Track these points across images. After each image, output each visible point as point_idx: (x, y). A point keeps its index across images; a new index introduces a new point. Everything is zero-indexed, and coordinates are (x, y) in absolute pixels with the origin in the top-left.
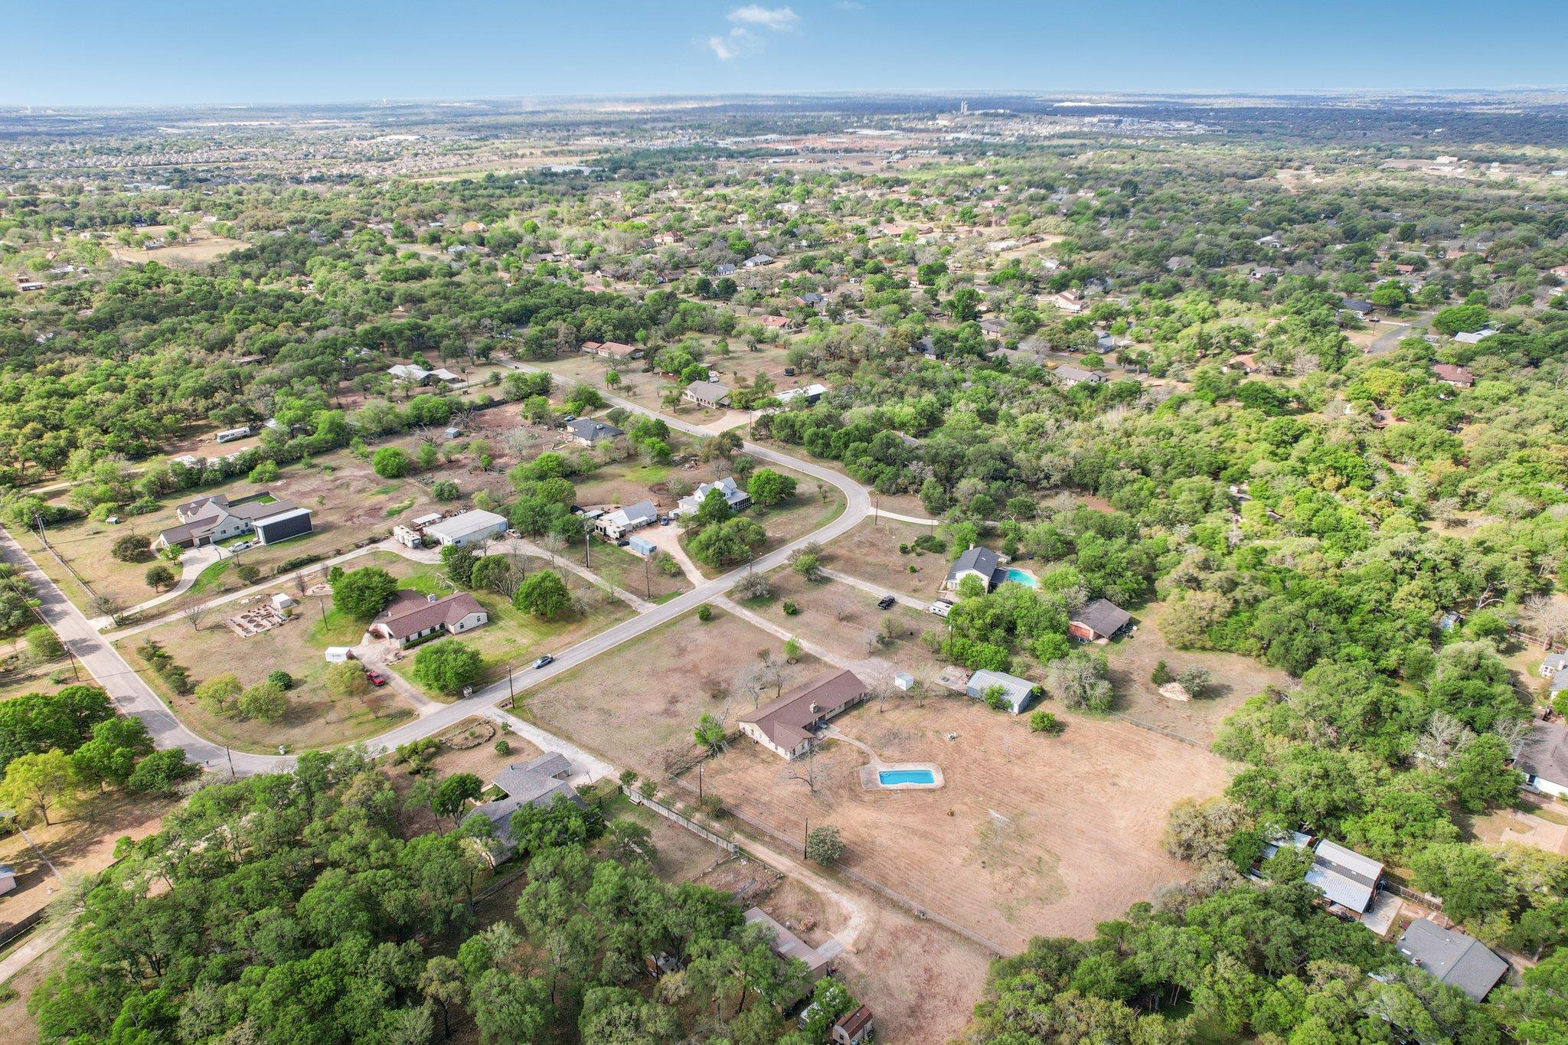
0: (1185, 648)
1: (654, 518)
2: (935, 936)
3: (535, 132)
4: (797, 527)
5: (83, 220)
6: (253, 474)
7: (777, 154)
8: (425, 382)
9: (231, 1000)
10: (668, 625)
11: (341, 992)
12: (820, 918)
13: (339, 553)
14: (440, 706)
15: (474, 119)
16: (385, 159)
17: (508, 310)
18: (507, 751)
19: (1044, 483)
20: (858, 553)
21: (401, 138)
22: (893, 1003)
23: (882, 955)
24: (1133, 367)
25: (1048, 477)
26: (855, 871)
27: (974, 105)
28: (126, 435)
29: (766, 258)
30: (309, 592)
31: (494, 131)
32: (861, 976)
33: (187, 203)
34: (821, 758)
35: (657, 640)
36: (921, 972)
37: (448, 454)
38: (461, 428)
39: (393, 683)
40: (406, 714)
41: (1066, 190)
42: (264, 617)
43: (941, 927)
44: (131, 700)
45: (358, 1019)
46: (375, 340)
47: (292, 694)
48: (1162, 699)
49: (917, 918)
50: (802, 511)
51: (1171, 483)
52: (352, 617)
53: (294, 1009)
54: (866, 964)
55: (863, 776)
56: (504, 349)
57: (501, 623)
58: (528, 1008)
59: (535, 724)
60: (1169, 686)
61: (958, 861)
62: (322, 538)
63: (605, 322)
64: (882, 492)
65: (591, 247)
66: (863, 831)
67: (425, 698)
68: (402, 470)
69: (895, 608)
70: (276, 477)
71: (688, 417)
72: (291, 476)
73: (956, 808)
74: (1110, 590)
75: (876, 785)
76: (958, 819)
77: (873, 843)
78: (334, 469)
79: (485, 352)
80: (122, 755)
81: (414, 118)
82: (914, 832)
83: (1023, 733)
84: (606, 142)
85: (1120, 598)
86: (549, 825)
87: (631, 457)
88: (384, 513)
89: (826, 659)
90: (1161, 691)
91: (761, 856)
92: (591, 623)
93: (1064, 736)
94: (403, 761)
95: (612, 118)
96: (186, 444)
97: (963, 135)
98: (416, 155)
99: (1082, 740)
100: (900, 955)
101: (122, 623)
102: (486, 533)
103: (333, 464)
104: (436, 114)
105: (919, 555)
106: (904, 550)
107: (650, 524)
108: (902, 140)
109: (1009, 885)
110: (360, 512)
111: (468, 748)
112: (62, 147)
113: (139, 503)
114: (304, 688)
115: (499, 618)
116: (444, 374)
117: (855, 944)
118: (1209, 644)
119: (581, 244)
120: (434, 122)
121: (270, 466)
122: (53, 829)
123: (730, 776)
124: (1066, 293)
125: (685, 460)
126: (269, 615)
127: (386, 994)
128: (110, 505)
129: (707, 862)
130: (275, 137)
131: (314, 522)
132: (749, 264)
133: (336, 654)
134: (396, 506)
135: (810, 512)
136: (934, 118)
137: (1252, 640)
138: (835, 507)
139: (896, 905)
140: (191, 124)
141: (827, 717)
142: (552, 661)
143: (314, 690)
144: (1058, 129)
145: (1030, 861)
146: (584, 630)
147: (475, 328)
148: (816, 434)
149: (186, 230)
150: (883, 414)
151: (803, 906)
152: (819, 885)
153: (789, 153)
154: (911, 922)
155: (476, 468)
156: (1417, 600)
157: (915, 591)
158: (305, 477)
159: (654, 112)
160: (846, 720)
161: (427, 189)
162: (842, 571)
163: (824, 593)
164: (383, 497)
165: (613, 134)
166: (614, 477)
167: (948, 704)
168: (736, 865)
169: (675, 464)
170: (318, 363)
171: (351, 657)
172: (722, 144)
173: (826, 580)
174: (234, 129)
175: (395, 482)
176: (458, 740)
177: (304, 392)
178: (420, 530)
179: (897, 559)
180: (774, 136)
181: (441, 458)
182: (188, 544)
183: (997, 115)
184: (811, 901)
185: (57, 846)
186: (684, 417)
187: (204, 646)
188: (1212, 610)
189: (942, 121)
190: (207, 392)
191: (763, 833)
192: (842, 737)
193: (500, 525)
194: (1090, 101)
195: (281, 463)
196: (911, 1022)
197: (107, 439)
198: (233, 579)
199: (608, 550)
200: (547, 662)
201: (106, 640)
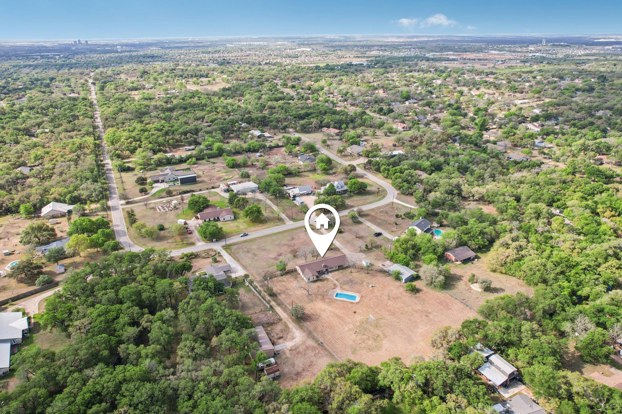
0: (494, 271)
1: (310, 192)
2: (322, 352)
3: (356, 49)
4: (361, 202)
5: (186, 75)
6: (188, 162)
7: (448, 60)
8: (259, 137)
9: (89, 311)
10: (293, 230)
11: (117, 317)
12: (285, 336)
13: (200, 190)
14: (204, 243)
15: (335, 43)
16: (297, 57)
17: (300, 114)
18: (216, 261)
19: (471, 198)
20: (379, 215)
21: (305, 49)
22: (293, 369)
23: (299, 353)
24: (546, 156)
25: (473, 196)
26: (307, 324)
27: (548, 41)
28: (156, 145)
29: (415, 101)
30: (185, 202)
31: (341, 47)
32: (287, 358)
33: (220, 71)
34: (319, 284)
35: (286, 234)
36: (309, 362)
37: (252, 162)
38: (262, 154)
39: (194, 234)
40: (193, 244)
41: (569, 79)
42: (167, 207)
43: (326, 349)
44: (118, 226)
45: (118, 327)
46: (250, 121)
47: (162, 232)
48: (470, 289)
49: (319, 344)
50: (367, 197)
51: (528, 205)
52: (193, 211)
53: (102, 318)
54: (291, 354)
55: (330, 293)
56: (292, 127)
57: (238, 220)
58: (164, 335)
59: (230, 254)
60: (475, 284)
61: (347, 329)
62: (198, 185)
63: (332, 121)
64: (402, 194)
65: (348, 93)
66: (318, 311)
67: (201, 240)
68: (235, 166)
69: (381, 237)
70: (195, 164)
71: (346, 158)
72: (201, 164)
73: (358, 311)
74: (470, 243)
75: (333, 297)
76: (356, 315)
77: (320, 316)
78: (214, 163)
79: (285, 128)
80: (102, 240)
81: (314, 42)
82: (337, 316)
83: (402, 290)
84: (381, 53)
85: (473, 247)
86: (202, 283)
87: (314, 170)
88: (222, 179)
89: (342, 250)
90: (472, 286)
91: (278, 311)
92: (268, 225)
93: (418, 295)
94: (183, 258)
95: (389, 44)
96: (175, 150)
97: (537, 54)
98: (307, 56)
99: (424, 297)
100: (305, 354)
101: (128, 203)
102: (249, 190)
103: (215, 161)
104: (323, 41)
105: (402, 219)
106: (397, 216)
107: (308, 194)
108: (508, 56)
109: (361, 342)
110: (215, 178)
111: (205, 258)
112: (193, 51)
113: (150, 167)
114: (168, 231)
115: (238, 218)
116: (267, 134)
117: (291, 347)
118: (504, 271)
119: (345, 91)
120: (320, 44)
121: (194, 159)
122: (81, 258)
123: (284, 283)
124: (535, 123)
125: (334, 173)
126: (169, 207)
127: (129, 321)
128: (142, 166)
129: (257, 309)
130: (261, 48)
131: (197, 179)
132: (407, 103)
133: (181, 221)
134: (226, 177)
135: (370, 198)
136: (528, 46)
137: (522, 273)
138: (381, 196)
139: (314, 338)
140: (237, 43)
141: (329, 270)
142: (247, 235)
143: (169, 232)
144: (587, 52)
145: (374, 335)
146: (264, 227)
147: (285, 119)
148: (385, 169)
149: (214, 80)
150: (417, 164)
151: (282, 331)
152: (292, 325)
153: (454, 60)
154: (316, 345)
155: (260, 168)
156: (614, 269)
157: (392, 232)
158: (205, 165)
159: (407, 42)
160: (336, 273)
161: (302, 69)
162: (369, 221)
163: (357, 228)
164: (225, 174)
165: (385, 50)
166: (305, 176)
167: (380, 274)
168: (268, 313)
169: (330, 174)
170: (224, 127)
171: (185, 224)
172: (427, 55)
173: (359, 223)
174: (250, 45)
175: (231, 169)
176: (203, 255)
177: (216, 136)
178: (229, 186)
179: (393, 219)
180: (451, 53)
181: (249, 163)
182: (157, 182)
183: (559, 45)
184: (286, 329)
185: (80, 263)
186: (344, 158)
187: (146, 213)
188: (508, 257)
189: (531, 48)
190: (185, 133)
191: (283, 304)
192: (331, 278)
193: (256, 188)
194: (615, 39)
195: (197, 159)
196: (295, 377)
197: (150, 146)
198: (164, 194)
199: (288, 201)
200: (246, 235)
201: (121, 207)
